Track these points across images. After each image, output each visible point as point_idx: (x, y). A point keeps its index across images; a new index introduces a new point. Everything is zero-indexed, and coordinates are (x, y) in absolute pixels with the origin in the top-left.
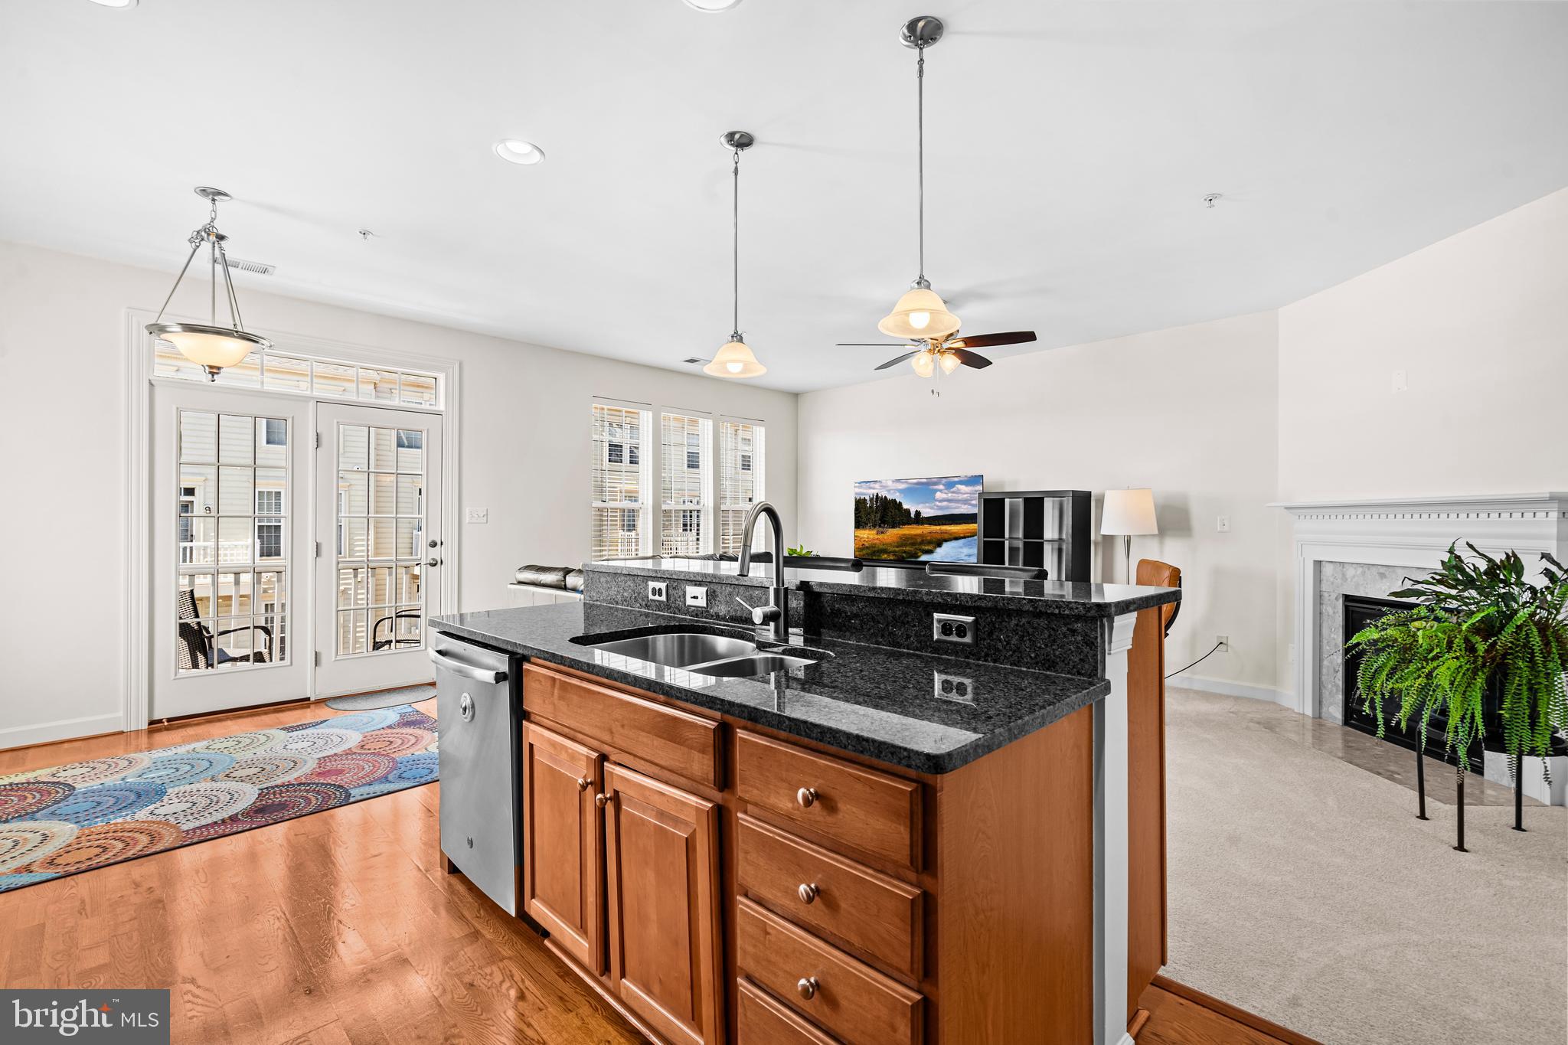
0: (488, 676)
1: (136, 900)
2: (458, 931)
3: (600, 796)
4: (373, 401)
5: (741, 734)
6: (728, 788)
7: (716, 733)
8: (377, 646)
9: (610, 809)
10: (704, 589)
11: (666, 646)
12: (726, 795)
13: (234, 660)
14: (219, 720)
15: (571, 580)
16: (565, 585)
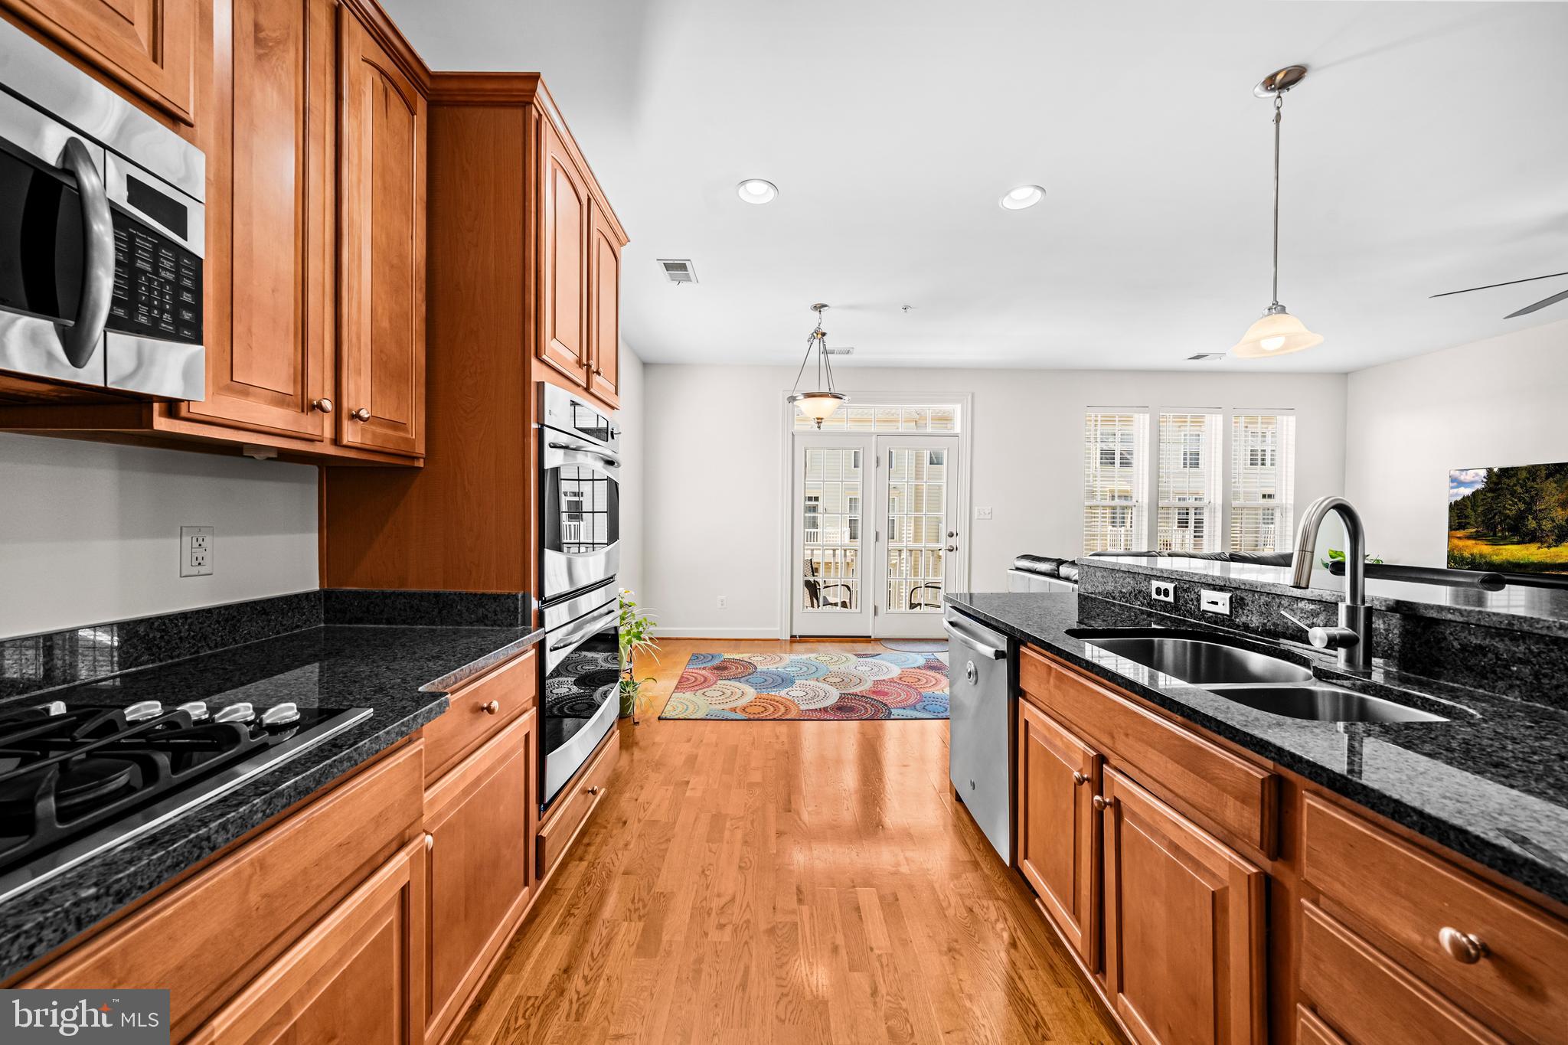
0: (989, 652)
1: (777, 747)
2: (963, 856)
3: (1097, 798)
4: (915, 431)
5: (1310, 801)
6: (1282, 858)
7: (1266, 785)
8: (912, 606)
9: (1109, 815)
10: (1228, 595)
11: (1175, 651)
12: (1279, 866)
13: (831, 604)
14: (823, 642)
15: (1064, 570)
16: (1059, 574)
